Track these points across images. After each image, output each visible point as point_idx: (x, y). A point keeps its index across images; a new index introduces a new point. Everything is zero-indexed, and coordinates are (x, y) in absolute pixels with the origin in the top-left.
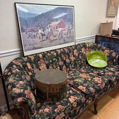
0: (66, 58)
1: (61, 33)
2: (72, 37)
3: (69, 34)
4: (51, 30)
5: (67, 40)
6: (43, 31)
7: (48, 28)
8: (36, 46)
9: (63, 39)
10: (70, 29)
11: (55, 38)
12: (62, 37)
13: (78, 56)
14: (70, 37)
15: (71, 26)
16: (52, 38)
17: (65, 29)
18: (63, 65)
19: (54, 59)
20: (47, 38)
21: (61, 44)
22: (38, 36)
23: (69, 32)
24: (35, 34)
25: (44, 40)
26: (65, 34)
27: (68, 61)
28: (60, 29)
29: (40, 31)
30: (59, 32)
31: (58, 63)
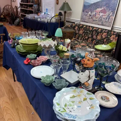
0: (95, 34)
1: (101, 17)
2: (110, 22)
3: (108, 19)
4: (95, 13)
5: (105, 24)
6: (91, 13)
7: (94, 12)
8: (85, 21)
9: (101, 22)
10: (110, 15)
11: (96, 19)
12: (101, 20)
13: (104, 38)
14: (107, 22)
15: (112, 13)
16: (94, 19)
17: (105, 14)
18: (90, 38)
19: (88, 31)
20: (92, 17)
21: (99, 25)
22: (88, 15)
23: (108, 18)
24: (87, 14)
25: (90, 19)
26: (104, 19)
27: (94, 37)
28: (101, 14)
29: (90, 13)
30: (100, 16)
31: (88, 35)
